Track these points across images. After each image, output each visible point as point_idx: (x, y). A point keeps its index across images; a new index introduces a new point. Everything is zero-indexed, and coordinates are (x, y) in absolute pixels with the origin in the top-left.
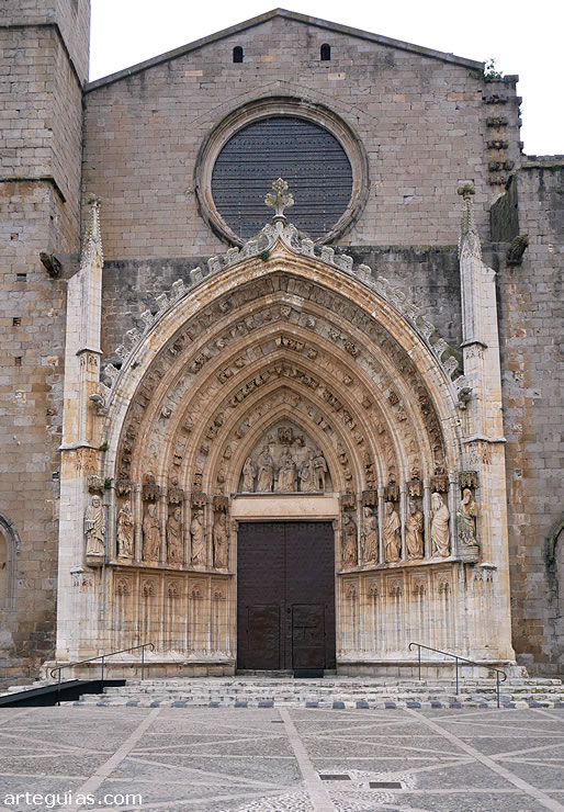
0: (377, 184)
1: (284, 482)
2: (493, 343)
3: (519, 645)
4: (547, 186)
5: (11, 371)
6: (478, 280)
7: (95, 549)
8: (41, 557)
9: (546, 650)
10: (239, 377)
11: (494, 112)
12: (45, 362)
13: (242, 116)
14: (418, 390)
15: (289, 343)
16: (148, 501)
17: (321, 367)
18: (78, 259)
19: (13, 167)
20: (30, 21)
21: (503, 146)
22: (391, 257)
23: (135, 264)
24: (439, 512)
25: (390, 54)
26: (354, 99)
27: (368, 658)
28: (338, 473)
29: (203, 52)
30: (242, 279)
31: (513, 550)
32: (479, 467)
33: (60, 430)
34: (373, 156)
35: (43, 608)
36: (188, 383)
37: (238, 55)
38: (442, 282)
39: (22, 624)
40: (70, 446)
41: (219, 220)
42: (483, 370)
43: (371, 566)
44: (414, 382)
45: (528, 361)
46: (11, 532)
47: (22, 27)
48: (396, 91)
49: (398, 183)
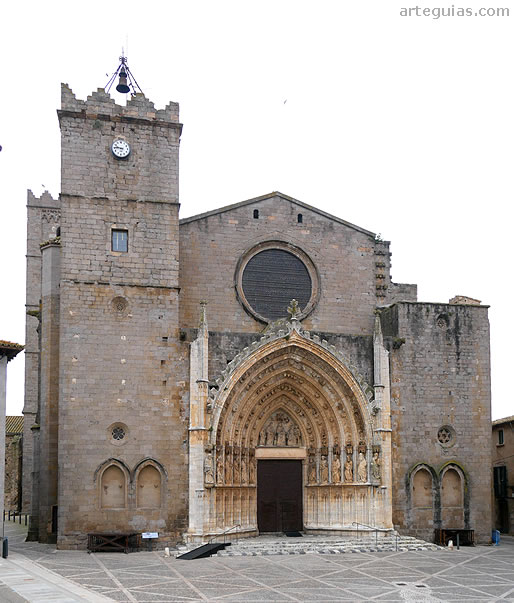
0: (325, 291)
1: (281, 441)
2: (387, 385)
3: (395, 521)
4: (411, 312)
5: (161, 388)
6: (382, 355)
7: (210, 480)
8: (178, 482)
9: (405, 523)
10: (265, 391)
11: (379, 259)
12: (178, 384)
13: (259, 248)
14: (353, 405)
15: (290, 375)
16: (227, 454)
17: (305, 387)
18: (196, 332)
19: (159, 280)
20: (166, 200)
21: (383, 277)
22: (341, 339)
23: (220, 334)
24: (363, 462)
25: (332, 223)
26: (314, 245)
27: (322, 526)
28: (306, 437)
29: (238, 210)
30: (276, 349)
31: (393, 479)
32: (381, 443)
33: (188, 419)
34: (322, 276)
35: (180, 508)
36: (244, 395)
37: (256, 214)
38: (363, 353)
39: (170, 516)
40: (194, 428)
41: (247, 303)
42: (383, 398)
43: (325, 483)
44: (352, 401)
45: (400, 393)
46: (163, 470)
47: (162, 203)
48: (334, 243)
49: (335, 291)
